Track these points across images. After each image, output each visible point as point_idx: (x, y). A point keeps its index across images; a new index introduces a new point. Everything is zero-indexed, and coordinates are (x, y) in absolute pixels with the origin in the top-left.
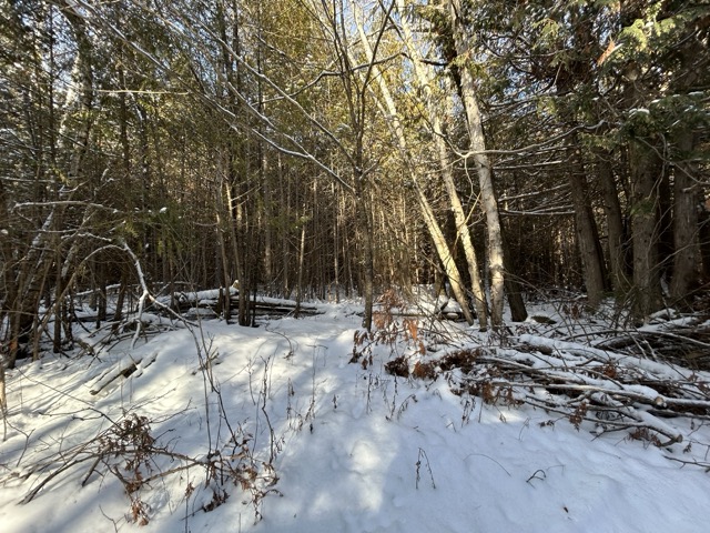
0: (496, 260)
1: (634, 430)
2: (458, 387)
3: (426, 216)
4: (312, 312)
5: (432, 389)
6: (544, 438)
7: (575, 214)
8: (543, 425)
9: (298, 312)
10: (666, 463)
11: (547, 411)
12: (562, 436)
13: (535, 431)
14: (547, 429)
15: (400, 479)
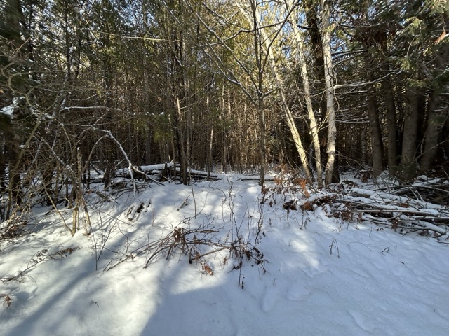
0: (332, 148)
1: (420, 231)
2: (329, 214)
3: (289, 121)
4: (215, 179)
5: (316, 215)
6: (380, 235)
7: (369, 123)
8: (378, 230)
9: (209, 178)
10: (439, 244)
11: (377, 224)
12: (388, 235)
13: (374, 233)
14: (380, 232)
15: (321, 254)
